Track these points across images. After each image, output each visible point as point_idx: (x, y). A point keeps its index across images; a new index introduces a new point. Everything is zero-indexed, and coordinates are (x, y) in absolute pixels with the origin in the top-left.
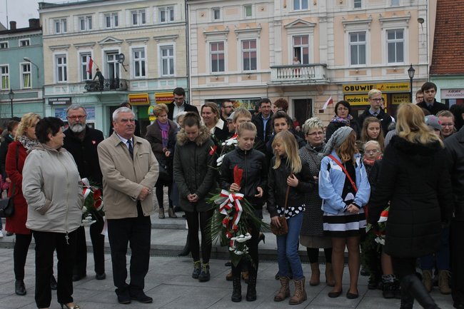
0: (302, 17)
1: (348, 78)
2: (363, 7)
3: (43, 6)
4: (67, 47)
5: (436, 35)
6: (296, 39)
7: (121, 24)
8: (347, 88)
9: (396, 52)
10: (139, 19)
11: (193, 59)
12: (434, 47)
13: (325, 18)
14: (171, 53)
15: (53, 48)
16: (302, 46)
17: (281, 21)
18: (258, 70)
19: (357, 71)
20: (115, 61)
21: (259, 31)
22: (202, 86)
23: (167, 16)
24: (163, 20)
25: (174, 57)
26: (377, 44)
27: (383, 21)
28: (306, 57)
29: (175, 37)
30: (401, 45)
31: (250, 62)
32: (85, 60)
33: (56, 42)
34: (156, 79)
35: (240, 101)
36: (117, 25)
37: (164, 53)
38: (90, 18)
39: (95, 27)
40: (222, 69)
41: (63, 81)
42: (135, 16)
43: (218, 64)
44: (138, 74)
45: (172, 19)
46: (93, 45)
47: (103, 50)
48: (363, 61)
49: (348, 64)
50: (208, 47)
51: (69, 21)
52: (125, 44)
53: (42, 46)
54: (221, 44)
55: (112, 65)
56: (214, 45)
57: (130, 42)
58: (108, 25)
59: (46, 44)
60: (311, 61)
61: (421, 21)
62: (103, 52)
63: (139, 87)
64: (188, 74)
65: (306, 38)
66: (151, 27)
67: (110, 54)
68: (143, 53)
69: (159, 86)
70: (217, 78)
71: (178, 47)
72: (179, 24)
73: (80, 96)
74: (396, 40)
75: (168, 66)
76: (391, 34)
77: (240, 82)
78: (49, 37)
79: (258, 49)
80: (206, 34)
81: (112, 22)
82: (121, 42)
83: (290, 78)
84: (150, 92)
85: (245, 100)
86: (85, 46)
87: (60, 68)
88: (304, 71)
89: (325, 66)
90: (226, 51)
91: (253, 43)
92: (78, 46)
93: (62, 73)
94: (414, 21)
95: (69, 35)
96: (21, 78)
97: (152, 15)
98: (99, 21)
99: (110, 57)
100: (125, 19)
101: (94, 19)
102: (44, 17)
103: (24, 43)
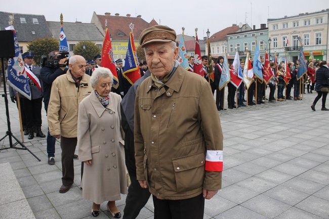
3: (269, 20)
4: (278, 35)
7: (300, 25)
10: (307, 23)
14: (320, 36)
15: (272, 35)
20: (296, 39)
23: (319, 21)
24: (317, 23)
25: (322, 37)
29: (323, 30)
32: (284, 39)
33: (274, 33)
34: (313, 46)
36: (298, 25)
37: (317, 35)
38: (287, 24)
39: (289, 27)
41: (276, 47)
42: (305, 22)
44: (305, 44)
45: (322, 22)
46: (288, 34)
47: (292, 35)
51: (279, 25)
53: (268, 35)
55: (295, 41)
57: (303, 32)
58: (294, 26)
59: (270, 34)
62: (292, 37)
63: (306, 49)
64: (327, 44)
66: (312, 26)
67: (294, 37)
68: (308, 36)
69: (314, 48)
71: (324, 33)
73: (281, 53)
75: (318, 41)
78: (271, 31)
81: (296, 25)
82: (299, 32)
84: (310, 51)
86: (285, 34)
87: (274, 43)
92: (282, 34)
93: (275, 45)
95: (279, 30)
96: (260, 46)
97: (313, 21)
98: (291, 25)
99: (295, 38)
100: (301, 23)
101: (289, 24)
102: (269, 24)
103: (261, 34)
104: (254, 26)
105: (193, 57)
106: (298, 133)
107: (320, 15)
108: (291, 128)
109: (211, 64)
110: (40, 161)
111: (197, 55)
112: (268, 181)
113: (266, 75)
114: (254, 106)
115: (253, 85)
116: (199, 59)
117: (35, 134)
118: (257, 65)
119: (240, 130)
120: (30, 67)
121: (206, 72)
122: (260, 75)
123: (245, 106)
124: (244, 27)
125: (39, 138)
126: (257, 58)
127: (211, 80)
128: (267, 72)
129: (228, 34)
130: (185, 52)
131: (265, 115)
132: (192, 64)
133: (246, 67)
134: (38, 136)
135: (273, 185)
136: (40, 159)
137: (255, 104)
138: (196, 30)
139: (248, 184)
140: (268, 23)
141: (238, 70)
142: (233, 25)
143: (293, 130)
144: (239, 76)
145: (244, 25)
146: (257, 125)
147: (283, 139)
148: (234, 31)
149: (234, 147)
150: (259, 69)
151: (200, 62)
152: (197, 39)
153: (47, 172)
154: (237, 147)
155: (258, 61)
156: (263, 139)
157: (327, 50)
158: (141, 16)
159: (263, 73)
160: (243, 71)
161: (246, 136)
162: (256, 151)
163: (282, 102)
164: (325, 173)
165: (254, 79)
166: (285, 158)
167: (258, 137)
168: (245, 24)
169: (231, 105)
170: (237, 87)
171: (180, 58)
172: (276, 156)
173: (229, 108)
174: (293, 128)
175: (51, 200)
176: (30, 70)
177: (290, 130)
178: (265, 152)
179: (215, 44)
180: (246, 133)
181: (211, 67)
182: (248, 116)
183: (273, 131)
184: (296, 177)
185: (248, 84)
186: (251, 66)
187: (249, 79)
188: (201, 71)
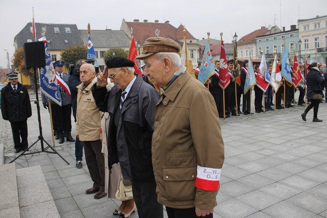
3: (299, 21)
4: (309, 36)
15: (303, 37)
32: (316, 40)
33: (305, 34)
38: (319, 24)
39: (321, 27)
41: (307, 49)
46: (320, 34)
47: (324, 36)
51: (310, 26)
53: (298, 36)
59: (300, 35)
62: (324, 37)
73: (313, 54)
78: (301, 32)
86: (316, 35)
87: (306, 44)
92: (314, 35)
93: (306, 46)
95: (310, 31)
96: (290, 48)
98: (323, 24)
101: (321, 24)
102: (300, 25)
103: (291, 35)
104: (284, 28)
105: (219, 62)
108: (320, 133)
109: (237, 69)
110: (69, 164)
111: (223, 60)
112: (292, 187)
113: (295, 77)
114: (282, 110)
115: (281, 88)
116: (224, 63)
117: (65, 139)
118: (286, 68)
119: (266, 135)
120: (60, 75)
121: (233, 77)
122: (289, 78)
123: (273, 110)
124: (274, 29)
125: (69, 143)
126: (285, 61)
127: (237, 84)
128: (296, 74)
129: (257, 37)
130: (211, 57)
131: (293, 119)
132: (218, 68)
133: (274, 70)
134: (68, 140)
135: (297, 192)
136: (69, 162)
137: (283, 108)
138: (221, 34)
139: (271, 190)
140: (298, 25)
141: (265, 73)
142: (262, 28)
143: (322, 135)
144: (266, 80)
145: (273, 27)
146: (284, 130)
147: (311, 144)
148: (263, 33)
149: (258, 152)
150: (288, 72)
151: (226, 66)
152: (222, 44)
153: (75, 175)
154: (263, 152)
155: (286, 64)
156: (289, 144)
158: (168, 22)
159: (292, 76)
160: (270, 74)
161: (272, 141)
162: (282, 156)
165: (282, 83)
166: (312, 164)
167: (284, 141)
168: (274, 25)
169: (259, 109)
170: (265, 91)
171: (206, 62)
172: (302, 161)
173: (256, 112)
174: (323, 132)
175: (77, 202)
176: (61, 78)
178: (291, 157)
179: (244, 47)
180: (272, 138)
181: (237, 72)
182: (275, 121)
183: (301, 135)
185: (276, 87)
186: (279, 68)
187: (277, 82)
188: (227, 75)
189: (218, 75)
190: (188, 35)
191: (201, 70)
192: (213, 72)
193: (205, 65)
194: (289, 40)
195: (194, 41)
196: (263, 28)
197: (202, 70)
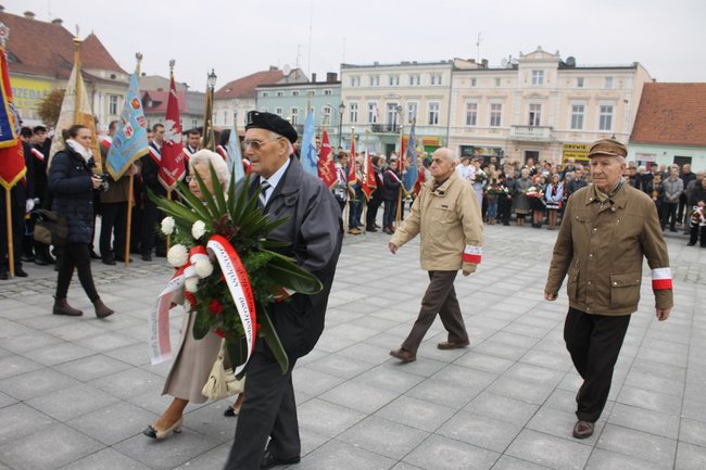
0: (538, 91)
1: (567, 139)
2: (584, 87)
3: (344, 66)
4: (359, 98)
5: (639, 111)
6: (532, 106)
7: (401, 84)
8: (566, 146)
9: (605, 122)
10: (415, 82)
11: (453, 114)
12: (636, 121)
13: (555, 93)
14: (437, 108)
15: (348, 98)
16: (535, 112)
17: (522, 92)
18: (502, 126)
19: (575, 134)
20: (394, 111)
21: (505, 98)
22: (458, 135)
23: (436, 81)
24: (433, 83)
25: (439, 112)
26: (592, 116)
27: (598, 99)
28: (538, 121)
29: (441, 97)
30: (609, 118)
31: (495, 120)
32: (371, 107)
33: (352, 93)
34: (423, 127)
35: (486, 149)
36: (398, 83)
37: (432, 107)
38: (378, 78)
39: (381, 84)
40: (474, 123)
41: (354, 122)
42: (412, 79)
43: (471, 119)
45: (440, 83)
46: (379, 97)
47: (385, 103)
48: (580, 127)
49: (569, 128)
50: (465, 106)
51: (362, 79)
52: (403, 99)
53: (340, 96)
54: (475, 105)
55: (391, 114)
56: (469, 106)
57: (407, 98)
58: (391, 84)
59: (344, 94)
60: (541, 124)
61: (626, 101)
62: (386, 106)
64: (448, 125)
65: (539, 106)
66: (422, 88)
67: (390, 106)
68: (416, 107)
69: (426, 132)
70: (470, 130)
71: (443, 104)
72: (445, 87)
73: (363, 135)
74: (606, 114)
75: (433, 119)
76: (603, 109)
77: (487, 135)
78: (346, 89)
79: (502, 111)
80: (465, 97)
81: (395, 81)
82: (400, 97)
83: (525, 135)
85: (489, 149)
86: (373, 98)
87: (352, 113)
88: (535, 131)
89: (551, 128)
90: (478, 111)
91: (500, 106)
92: (367, 98)
93: (353, 117)
94: (621, 102)
95: (361, 89)
97: (425, 79)
98: (384, 80)
99: (391, 108)
100: (404, 80)
101: (381, 78)
102: (344, 74)
103: (327, 92)
104: (314, 75)
106: (382, 308)
107: (438, 70)
108: (369, 297)
111: (171, 123)
118: (309, 156)
124: (294, 75)
126: (309, 140)
129: (259, 86)
130: (140, 112)
132: (158, 141)
138: (172, 63)
140: (341, 73)
142: (271, 68)
143: (373, 301)
145: (292, 71)
147: (351, 322)
148: (272, 80)
150: (313, 164)
151: (178, 139)
152: (173, 85)
155: (311, 147)
157: (447, 138)
158: (60, 21)
163: (358, 237)
164: (431, 402)
166: (350, 368)
168: (295, 68)
171: (129, 124)
172: (331, 364)
174: (374, 296)
177: (368, 300)
184: (372, 417)
188: (178, 159)
189: (158, 156)
190: (107, 61)
191: (114, 142)
192: (144, 149)
193: (125, 129)
194: (320, 102)
195: (120, 78)
196: (273, 69)
197: (118, 141)
